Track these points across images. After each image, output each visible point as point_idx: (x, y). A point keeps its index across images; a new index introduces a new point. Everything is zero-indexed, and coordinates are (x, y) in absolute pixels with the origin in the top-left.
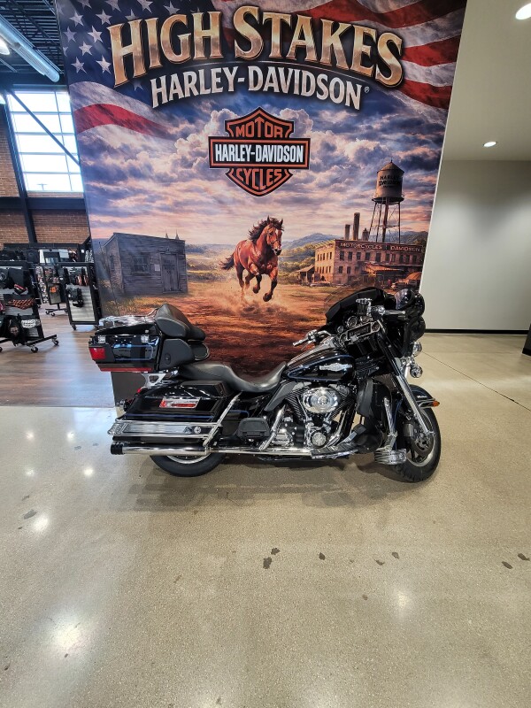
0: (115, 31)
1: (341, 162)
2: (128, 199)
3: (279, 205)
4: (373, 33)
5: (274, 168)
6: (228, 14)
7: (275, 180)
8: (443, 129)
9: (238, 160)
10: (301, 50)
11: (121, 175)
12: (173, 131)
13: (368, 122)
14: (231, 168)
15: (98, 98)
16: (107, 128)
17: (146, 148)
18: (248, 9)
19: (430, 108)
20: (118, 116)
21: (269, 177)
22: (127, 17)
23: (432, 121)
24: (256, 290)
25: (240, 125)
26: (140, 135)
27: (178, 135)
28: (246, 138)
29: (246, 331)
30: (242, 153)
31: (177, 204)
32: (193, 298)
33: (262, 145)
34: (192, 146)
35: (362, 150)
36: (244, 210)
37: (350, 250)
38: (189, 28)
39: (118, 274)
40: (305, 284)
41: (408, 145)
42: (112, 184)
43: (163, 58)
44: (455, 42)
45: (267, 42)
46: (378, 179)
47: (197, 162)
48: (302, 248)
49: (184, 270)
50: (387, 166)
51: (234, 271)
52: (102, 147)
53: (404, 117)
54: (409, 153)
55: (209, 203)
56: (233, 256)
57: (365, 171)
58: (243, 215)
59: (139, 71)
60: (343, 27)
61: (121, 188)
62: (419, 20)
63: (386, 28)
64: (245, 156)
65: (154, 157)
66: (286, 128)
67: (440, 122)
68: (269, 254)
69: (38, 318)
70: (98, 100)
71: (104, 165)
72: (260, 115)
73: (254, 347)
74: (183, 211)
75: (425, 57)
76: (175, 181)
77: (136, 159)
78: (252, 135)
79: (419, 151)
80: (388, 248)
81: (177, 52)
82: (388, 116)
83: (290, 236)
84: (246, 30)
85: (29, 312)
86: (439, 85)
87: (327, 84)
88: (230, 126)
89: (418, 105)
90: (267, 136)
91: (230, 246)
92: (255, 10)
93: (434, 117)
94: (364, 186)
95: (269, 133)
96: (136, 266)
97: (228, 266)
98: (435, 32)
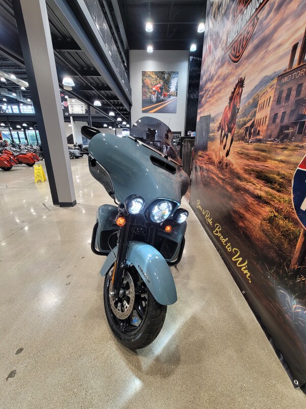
5: (250, 24)
9: (234, 37)
24: (225, 147)
30: (237, 28)
32: (208, 152)
37: (291, 84)
48: (251, 101)
49: (209, 134)
56: (221, 121)
97: (219, 129)
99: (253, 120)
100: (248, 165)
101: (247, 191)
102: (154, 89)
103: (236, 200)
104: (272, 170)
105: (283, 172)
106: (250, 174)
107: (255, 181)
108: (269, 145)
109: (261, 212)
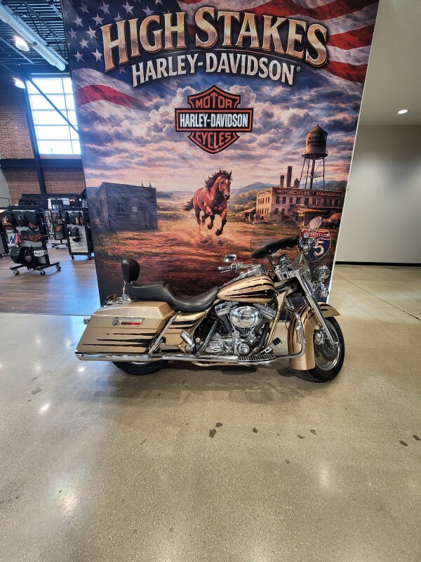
0: (106, 29)
1: (278, 126)
2: (113, 157)
3: (229, 160)
4: (304, 25)
5: (225, 132)
6: (191, 13)
7: (226, 141)
8: (360, 99)
9: (197, 126)
10: (247, 40)
11: (109, 139)
12: (148, 104)
13: (299, 95)
14: (192, 132)
15: (93, 80)
16: (99, 103)
17: (128, 118)
18: (206, 9)
19: (349, 83)
20: (108, 94)
21: (221, 138)
22: (115, 19)
23: (350, 93)
24: (210, 227)
25: (199, 99)
26: (124, 108)
27: (152, 107)
28: (204, 109)
29: (201, 258)
30: (201, 120)
31: (150, 160)
32: (161, 233)
33: (216, 114)
34: (162, 115)
35: (294, 117)
36: (201, 164)
37: (284, 195)
38: (161, 25)
39: (106, 215)
40: (248, 223)
41: (331, 112)
42: (103, 145)
43: (141, 49)
44: (370, 29)
45: (221, 34)
46: (307, 139)
47: (166, 127)
48: (246, 194)
49: (155, 211)
50: (314, 129)
51: (193, 212)
52: (95, 118)
53: (328, 90)
54: (332, 118)
55: (175, 160)
56: (192, 200)
57: (297, 133)
58: (201, 169)
59: (123, 59)
60: (280, 21)
61: (108, 148)
62: (341, 13)
63: (314, 20)
64: (203, 123)
65: (133, 124)
66: (234, 101)
67: (357, 93)
68: (221, 199)
69: (46, 249)
70: (92, 82)
71: (96, 131)
72: (214, 91)
73: (208, 271)
74: (155, 166)
75: (345, 42)
76: (149, 142)
77: (120, 126)
78: (209, 106)
79: (340, 116)
80: (315, 194)
81: (152, 44)
82: (315, 90)
83: (236, 185)
84: (204, 25)
85: (40, 244)
86: (357, 64)
87: (267, 65)
88: (191, 99)
89: (340, 80)
90: (219, 106)
91: (190, 193)
92: (211, 10)
93: (352, 89)
94: (296, 145)
95: (221, 104)
96: (119, 208)
97: (188, 208)
98: (354, 22)
99: (253, 208)
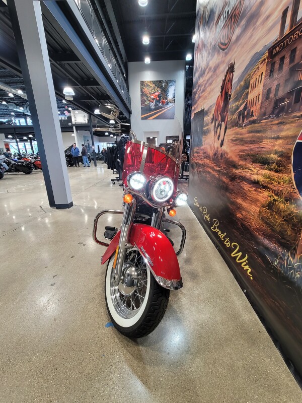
5: (236, 7)
21: (233, 21)
30: (225, 16)
37: (283, 52)
40: (240, 126)
48: (242, 83)
49: (203, 128)
56: (214, 112)
99: (245, 103)
100: (243, 151)
101: (243, 179)
102: (152, 97)
103: (232, 190)
104: (268, 150)
105: (281, 149)
106: (246, 160)
107: (251, 166)
108: (264, 124)
109: (259, 198)
